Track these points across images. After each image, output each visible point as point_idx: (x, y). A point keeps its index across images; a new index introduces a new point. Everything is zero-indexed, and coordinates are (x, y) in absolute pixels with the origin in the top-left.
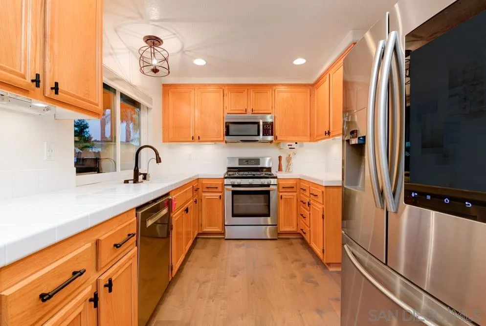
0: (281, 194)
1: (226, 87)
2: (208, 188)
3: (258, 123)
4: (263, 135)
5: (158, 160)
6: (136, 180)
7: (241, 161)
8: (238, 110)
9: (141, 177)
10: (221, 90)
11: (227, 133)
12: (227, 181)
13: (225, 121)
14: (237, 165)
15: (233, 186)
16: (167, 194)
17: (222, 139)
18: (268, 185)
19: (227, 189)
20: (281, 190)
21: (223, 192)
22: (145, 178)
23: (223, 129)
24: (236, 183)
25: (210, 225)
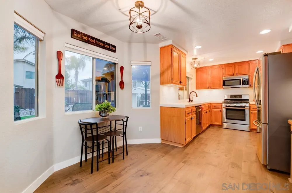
0: (251, 111)
1: (224, 65)
2: (215, 107)
3: (240, 80)
4: (243, 84)
5: (197, 96)
6: (190, 102)
7: (231, 96)
8: (229, 74)
9: (191, 101)
10: (221, 67)
11: (224, 85)
12: (224, 104)
13: (223, 80)
14: (230, 98)
15: (226, 106)
16: (201, 106)
17: (221, 87)
18: (244, 107)
19: (223, 108)
20: (252, 109)
21: (221, 108)
22: (192, 102)
23: (222, 83)
24: (228, 106)
25: (216, 122)
